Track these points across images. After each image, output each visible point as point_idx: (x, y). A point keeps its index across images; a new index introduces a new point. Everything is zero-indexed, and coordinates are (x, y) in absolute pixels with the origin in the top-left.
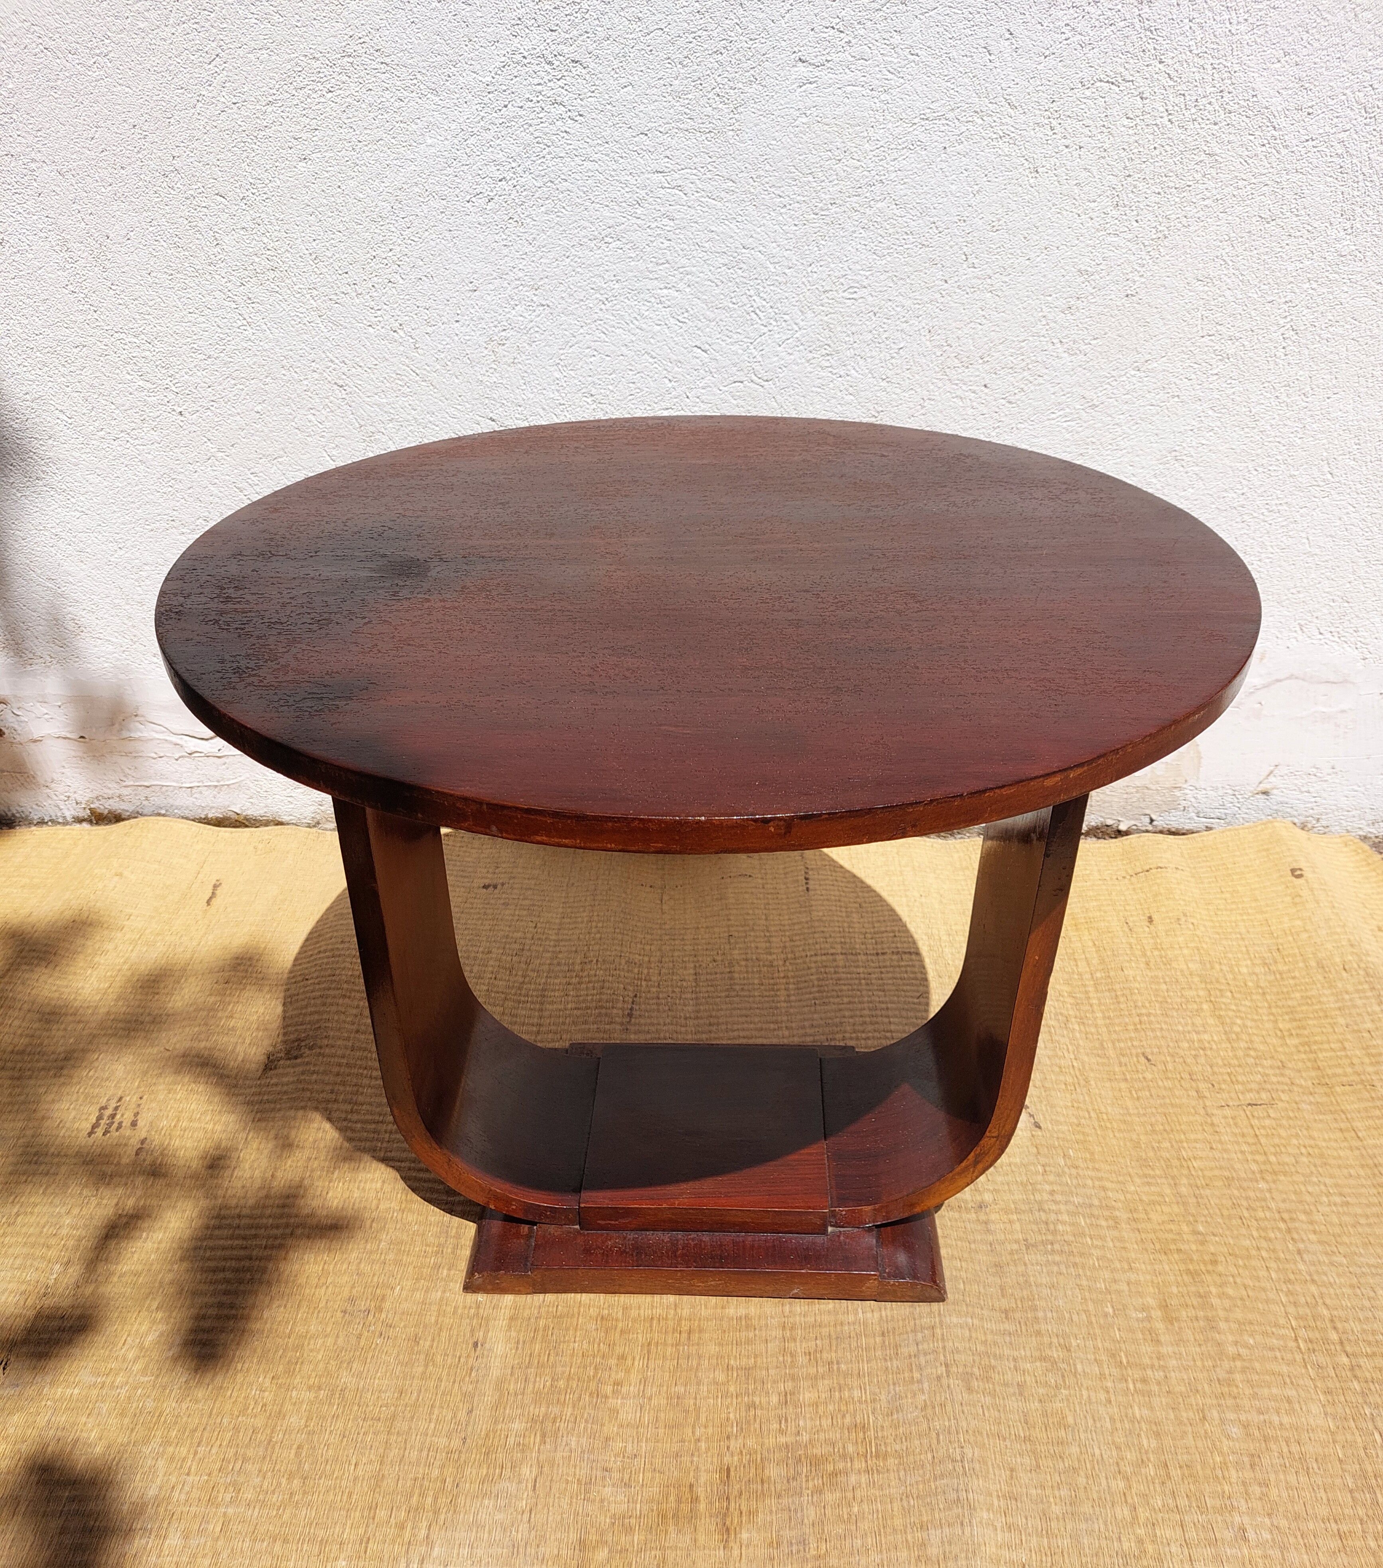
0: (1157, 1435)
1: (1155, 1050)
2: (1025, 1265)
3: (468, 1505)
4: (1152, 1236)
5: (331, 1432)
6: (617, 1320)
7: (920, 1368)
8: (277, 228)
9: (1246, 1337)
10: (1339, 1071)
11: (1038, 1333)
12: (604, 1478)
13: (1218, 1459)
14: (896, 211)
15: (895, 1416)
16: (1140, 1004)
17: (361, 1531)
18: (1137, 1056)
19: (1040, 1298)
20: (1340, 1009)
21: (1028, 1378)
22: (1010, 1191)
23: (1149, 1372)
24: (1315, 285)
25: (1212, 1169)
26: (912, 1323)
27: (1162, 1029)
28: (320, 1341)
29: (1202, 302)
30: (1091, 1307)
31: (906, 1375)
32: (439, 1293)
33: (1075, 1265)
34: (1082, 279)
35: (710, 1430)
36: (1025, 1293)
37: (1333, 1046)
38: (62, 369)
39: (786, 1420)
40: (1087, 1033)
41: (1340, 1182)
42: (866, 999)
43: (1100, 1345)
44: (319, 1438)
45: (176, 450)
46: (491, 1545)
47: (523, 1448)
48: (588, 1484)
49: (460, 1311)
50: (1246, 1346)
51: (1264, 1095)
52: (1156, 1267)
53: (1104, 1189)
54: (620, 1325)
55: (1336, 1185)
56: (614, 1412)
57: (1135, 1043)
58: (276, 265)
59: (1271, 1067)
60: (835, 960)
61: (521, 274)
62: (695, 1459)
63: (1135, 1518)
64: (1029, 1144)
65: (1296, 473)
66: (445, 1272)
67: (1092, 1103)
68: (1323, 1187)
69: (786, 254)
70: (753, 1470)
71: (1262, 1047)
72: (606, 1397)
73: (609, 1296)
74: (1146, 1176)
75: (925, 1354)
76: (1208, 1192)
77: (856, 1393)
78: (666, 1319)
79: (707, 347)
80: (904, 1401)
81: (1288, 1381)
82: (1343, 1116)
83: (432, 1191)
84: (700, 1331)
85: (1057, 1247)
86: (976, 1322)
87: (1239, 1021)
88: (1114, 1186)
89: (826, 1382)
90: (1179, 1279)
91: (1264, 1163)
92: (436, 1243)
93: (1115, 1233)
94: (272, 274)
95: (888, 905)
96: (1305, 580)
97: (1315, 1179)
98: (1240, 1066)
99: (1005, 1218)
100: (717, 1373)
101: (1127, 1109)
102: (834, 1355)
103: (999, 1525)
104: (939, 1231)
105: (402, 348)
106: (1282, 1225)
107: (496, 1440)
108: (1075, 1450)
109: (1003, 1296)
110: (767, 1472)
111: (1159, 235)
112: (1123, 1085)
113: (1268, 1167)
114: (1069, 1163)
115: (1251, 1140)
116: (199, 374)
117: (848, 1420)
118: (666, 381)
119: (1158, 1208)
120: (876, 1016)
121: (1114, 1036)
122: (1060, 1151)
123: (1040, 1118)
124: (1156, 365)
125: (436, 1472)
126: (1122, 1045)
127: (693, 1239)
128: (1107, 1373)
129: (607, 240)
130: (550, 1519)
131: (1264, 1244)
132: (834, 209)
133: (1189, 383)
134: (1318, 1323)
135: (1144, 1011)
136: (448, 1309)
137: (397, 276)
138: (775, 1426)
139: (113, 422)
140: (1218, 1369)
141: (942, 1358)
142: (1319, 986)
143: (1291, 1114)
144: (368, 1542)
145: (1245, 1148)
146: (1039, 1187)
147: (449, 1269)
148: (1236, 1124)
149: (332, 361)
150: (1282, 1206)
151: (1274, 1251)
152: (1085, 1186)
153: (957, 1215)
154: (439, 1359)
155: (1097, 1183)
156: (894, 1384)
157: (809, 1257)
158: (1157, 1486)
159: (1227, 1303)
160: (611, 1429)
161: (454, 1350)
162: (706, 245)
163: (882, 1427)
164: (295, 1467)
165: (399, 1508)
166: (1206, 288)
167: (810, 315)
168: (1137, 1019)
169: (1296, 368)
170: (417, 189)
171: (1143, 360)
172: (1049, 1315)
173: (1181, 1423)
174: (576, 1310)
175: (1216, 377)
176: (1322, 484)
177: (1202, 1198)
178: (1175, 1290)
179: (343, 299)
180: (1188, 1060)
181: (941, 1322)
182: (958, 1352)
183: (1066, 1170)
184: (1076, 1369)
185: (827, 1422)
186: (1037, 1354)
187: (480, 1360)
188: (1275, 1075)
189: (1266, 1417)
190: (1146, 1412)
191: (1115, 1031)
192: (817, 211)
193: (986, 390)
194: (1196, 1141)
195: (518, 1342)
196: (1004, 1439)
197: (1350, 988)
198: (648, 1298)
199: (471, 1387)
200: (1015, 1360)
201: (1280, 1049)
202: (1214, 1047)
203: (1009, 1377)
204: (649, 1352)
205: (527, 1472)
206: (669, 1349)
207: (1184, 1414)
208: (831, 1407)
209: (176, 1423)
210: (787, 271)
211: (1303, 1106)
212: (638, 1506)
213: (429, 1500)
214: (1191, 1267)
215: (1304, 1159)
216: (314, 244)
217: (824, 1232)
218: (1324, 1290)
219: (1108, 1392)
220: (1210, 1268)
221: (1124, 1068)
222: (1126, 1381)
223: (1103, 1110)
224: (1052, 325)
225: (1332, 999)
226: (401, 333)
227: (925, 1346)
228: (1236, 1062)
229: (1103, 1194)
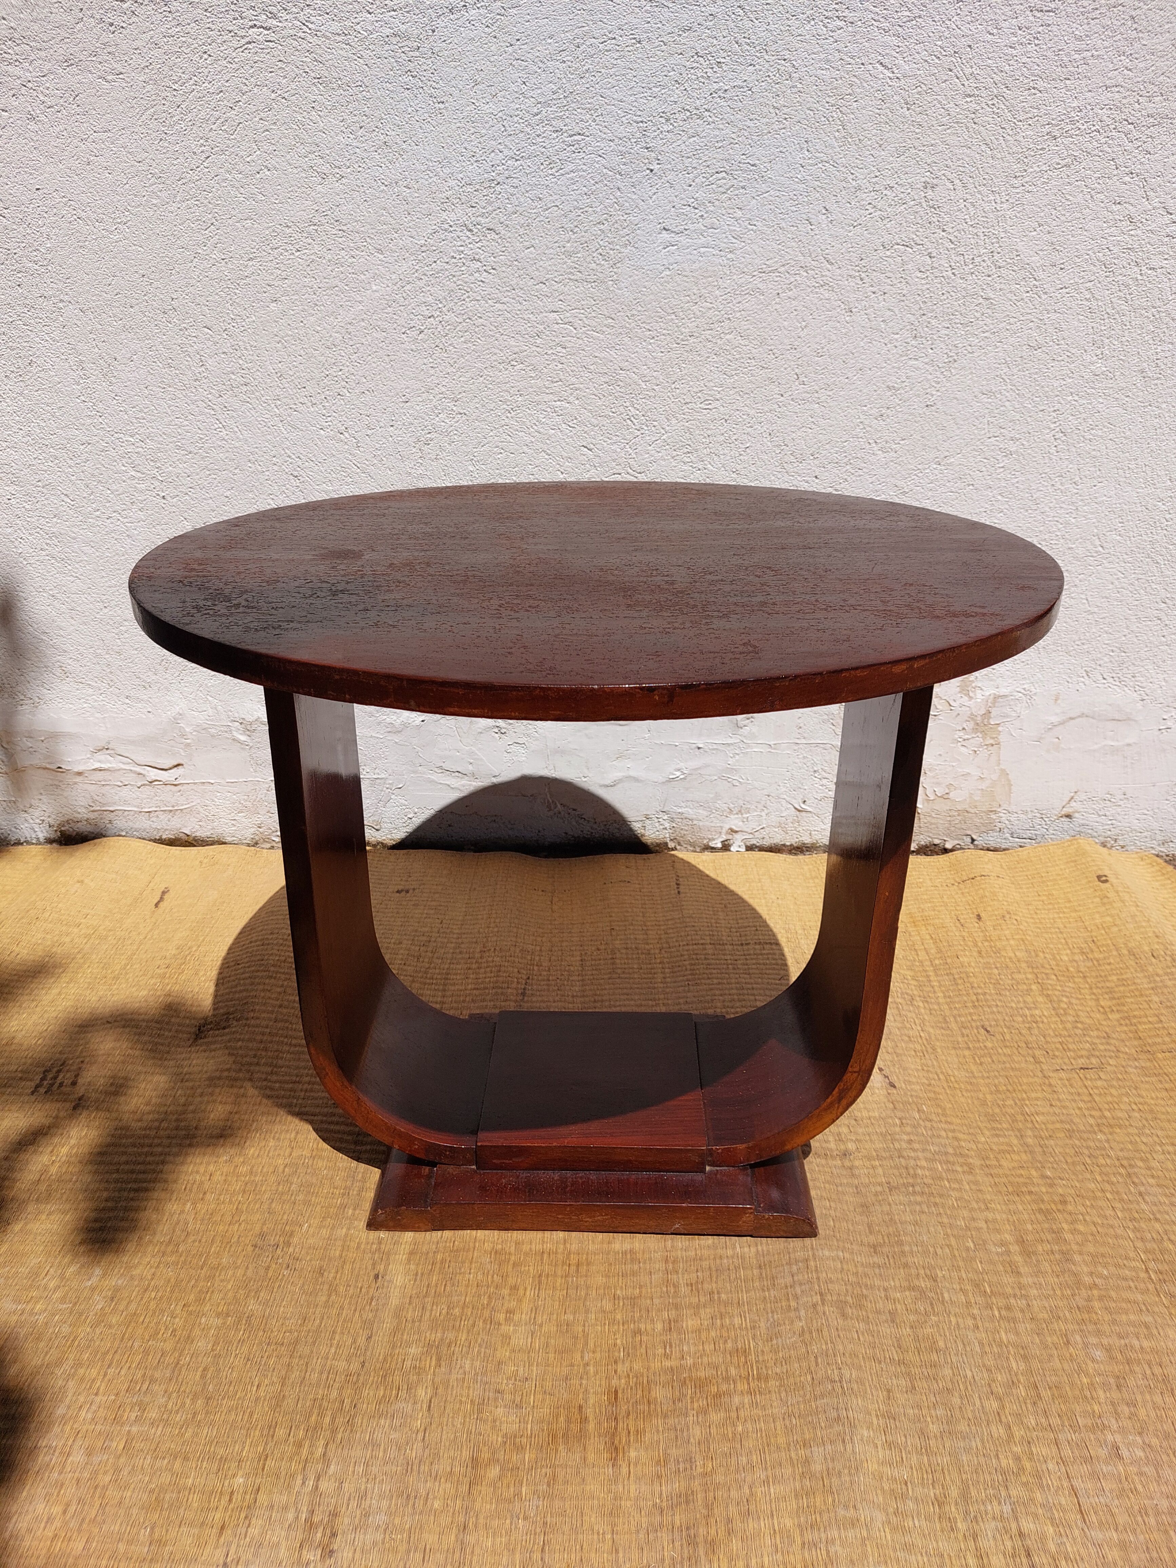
0: (1025, 1358)
1: (993, 1023)
2: (890, 1205)
3: (364, 1424)
4: (1004, 1180)
5: (236, 1355)
6: (510, 1254)
7: (796, 1297)
8: (251, 353)
9: (1100, 1269)
10: (1159, 1040)
11: (906, 1266)
12: (496, 1399)
13: (1085, 1380)
14: (740, 342)
15: (775, 1342)
16: (976, 985)
17: (260, 1449)
18: (977, 1028)
19: (905, 1234)
20: (1152, 989)
21: (899, 1307)
22: (871, 1140)
23: (1012, 1301)
24: (1076, 398)
25: (1053, 1123)
26: (787, 1257)
27: (997, 1006)
28: (231, 1273)
29: (987, 411)
30: (953, 1242)
31: (784, 1304)
32: (344, 1230)
33: (936, 1204)
34: (890, 393)
35: (598, 1355)
36: (891, 1229)
37: (1150, 1019)
38: (70, 462)
39: (671, 1346)
40: (930, 1010)
41: (1170, 1134)
42: (733, 981)
43: (964, 1276)
44: (224, 1361)
45: (158, 527)
46: (386, 1463)
47: (419, 1371)
48: (480, 1406)
49: (363, 1246)
50: (1101, 1276)
51: (1094, 1061)
52: (1011, 1207)
53: (956, 1139)
54: (513, 1258)
55: (1168, 1137)
56: (506, 1338)
57: (974, 1018)
58: (248, 381)
59: (1098, 1037)
60: (705, 949)
61: (444, 389)
62: (584, 1382)
63: (1011, 1436)
64: (886, 1100)
65: (1073, 546)
66: (350, 1212)
67: (940, 1067)
68: (1156, 1139)
69: (655, 374)
70: (640, 1392)
71: (1088, 1021)
72: (500, 1324)
73: (502, 1233)
74: (993, 1129)
75: (801, 1284)
76: (1052, 1142)
77: (737, 1321)
78: (556, 1253)
79: (592, 446)
80: (783, 1328)
81: (1144, 1308)
82: (1167, 1078)
83: (341, 1140)
84: (588, 1264)
85: (918, 1189)
86: (847, 1255)
87: (1065, 999)
88: (966, 1137)
89: (708, 1310)
90: (1033, 1217)
91: (1100, 1118)
92: (344, 1185)
93: (971, 1177)
94: (244, 388)
95: (749, 905)
96: (1087, 634)
97: (1148, 1132)
98: (1069, 1036)
99: (867, 1164)
100: (604, 1302)
101: (972, 1072)
102: (714, 1285)
103: (879, 1443)
104: (808, 1175)
105: (347, 447)
106: (1122, 1171)
107: (394, 1364)
108: (947, 1372)
109: (871, 1233)
110: (653, 1394)
111: (950, 359)
112: (967, 1053)
113: (1104, 1121)
114: (923, 1117)
115: (1086, 1098)
116: (181, 466)
117: (729, 1345)
118: (559, 473)
119: (1008, 1156)
120: (743, 995)
121: (956, 1012)
122: (914, 1106)
123: (894, 1079)
124: (952, 460)
125: (334, 1394)
126: (963, 1019)
127: (581, 1178)
128: (973, 1301)
129: (513, 363)
130: (444, 1437)
131: (1107, 1187)
132: (692, 340)
133: (981, 474)
134: (1166, 1257)
135: (980, 991)
136: (352, 1244)
137: (345, 391)
138: (660, 1351)
139: (108, 505)
140: (1077, 1298)
141: (817, 1287)
142: (1132, 970)
143: (1120, 1076)
144: (266, 1460)
145: (1081, 1105)
146: (897, 1137)
147: (355, 1209)
148: (1071, 1085)
149: (289, 457)
150: (1121, 1154)
151: (1118, 1193)
152: (939, 1136)
153: (823, 1162)
154: (341, 1289)
155: (950, 1134)
156: (772, 1312)
157: (688, 1192)
158: (1029, 1406)
159: (1079, 1238)
160: (503, 1353)
161: (356, 1281)
162: (591, 367)
163: (763, 1351)
164: (199, 1388)
165: (297, 1427)
166: (990, 400)
167: (674, 421)
168: (974, 998)
169: (1067, 462)
170: (363, 324)
171: (942, 456)
172: (915, 1249)
173: (1046, 1347)
174: (471, 1245)
175: (1002, 470)
176: (1095, 555)
177: (1047, 1147)
178: (1029, 1227)
179: (301, 408)
180: (1023, 1032)
181: (814, 1255)
182: (832, 1282)
183: (921, 1122)
184: (943, 1297)
185: (709, 1347)
186: (906, 1284)
187: (380, 1291)
188: (1102, 1044)
189: (1127, 1341)
190: (1012, 1337)
191: (955, 1008)
192: (679, 341)
193: (817, 481)
194: (1037, 1099)
195: (417, 1274)
196: (880, 1362)
197: (1160, 972)
198: (539, 1234)
199: (370, 1315)
200: (885, 1290)
201: (1104, 1023)
202: (1045, 1020)
203: (880, 1305)
204: (540, 1283)
205: (422, 1393)
206: (559, 1280)
207: (1049, 1339)
208: (713, 1334)
209: (88, 1347)
210: (655, 387)
211: (1130, 1070)
212: (529, 1426)
213: (327, 1420)
214: (1043, 1207)
215: (1136, 1114)
216: (280, 365)
217: (703, 1171)
218: (1167, 1227)
219: (975, 1319)
220: (1060, 1207)
221: (966, 1039)
222: (991, 1308)
223: (950, 1073)
224: (868, 429)
225: (1145, 980)
226: (346, 435)
227: (800, 1277)
228: (1066, 1033)
229: (956, 1143)
